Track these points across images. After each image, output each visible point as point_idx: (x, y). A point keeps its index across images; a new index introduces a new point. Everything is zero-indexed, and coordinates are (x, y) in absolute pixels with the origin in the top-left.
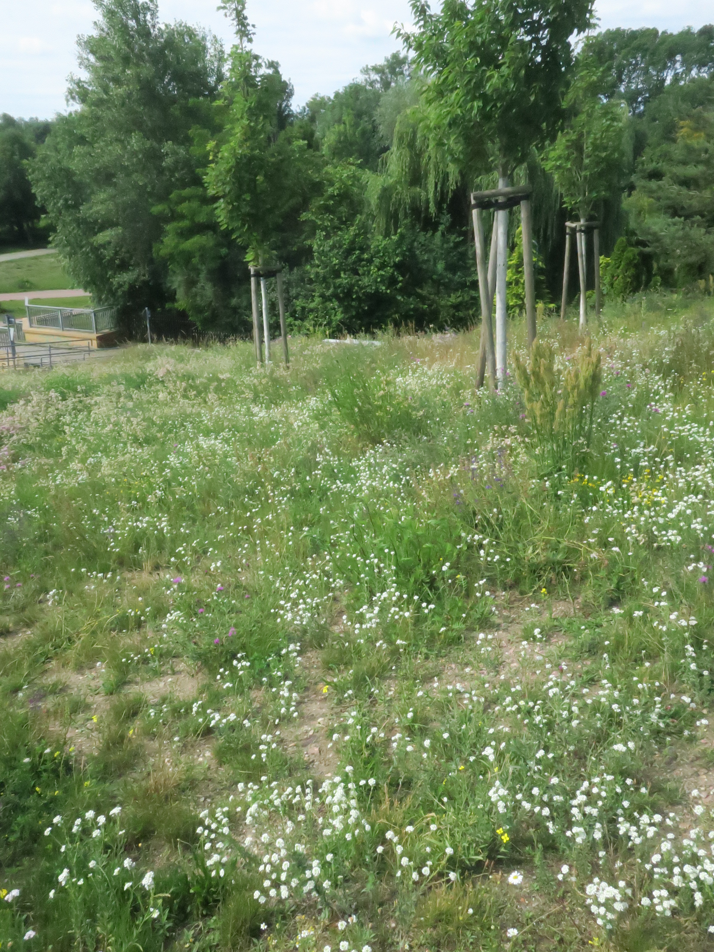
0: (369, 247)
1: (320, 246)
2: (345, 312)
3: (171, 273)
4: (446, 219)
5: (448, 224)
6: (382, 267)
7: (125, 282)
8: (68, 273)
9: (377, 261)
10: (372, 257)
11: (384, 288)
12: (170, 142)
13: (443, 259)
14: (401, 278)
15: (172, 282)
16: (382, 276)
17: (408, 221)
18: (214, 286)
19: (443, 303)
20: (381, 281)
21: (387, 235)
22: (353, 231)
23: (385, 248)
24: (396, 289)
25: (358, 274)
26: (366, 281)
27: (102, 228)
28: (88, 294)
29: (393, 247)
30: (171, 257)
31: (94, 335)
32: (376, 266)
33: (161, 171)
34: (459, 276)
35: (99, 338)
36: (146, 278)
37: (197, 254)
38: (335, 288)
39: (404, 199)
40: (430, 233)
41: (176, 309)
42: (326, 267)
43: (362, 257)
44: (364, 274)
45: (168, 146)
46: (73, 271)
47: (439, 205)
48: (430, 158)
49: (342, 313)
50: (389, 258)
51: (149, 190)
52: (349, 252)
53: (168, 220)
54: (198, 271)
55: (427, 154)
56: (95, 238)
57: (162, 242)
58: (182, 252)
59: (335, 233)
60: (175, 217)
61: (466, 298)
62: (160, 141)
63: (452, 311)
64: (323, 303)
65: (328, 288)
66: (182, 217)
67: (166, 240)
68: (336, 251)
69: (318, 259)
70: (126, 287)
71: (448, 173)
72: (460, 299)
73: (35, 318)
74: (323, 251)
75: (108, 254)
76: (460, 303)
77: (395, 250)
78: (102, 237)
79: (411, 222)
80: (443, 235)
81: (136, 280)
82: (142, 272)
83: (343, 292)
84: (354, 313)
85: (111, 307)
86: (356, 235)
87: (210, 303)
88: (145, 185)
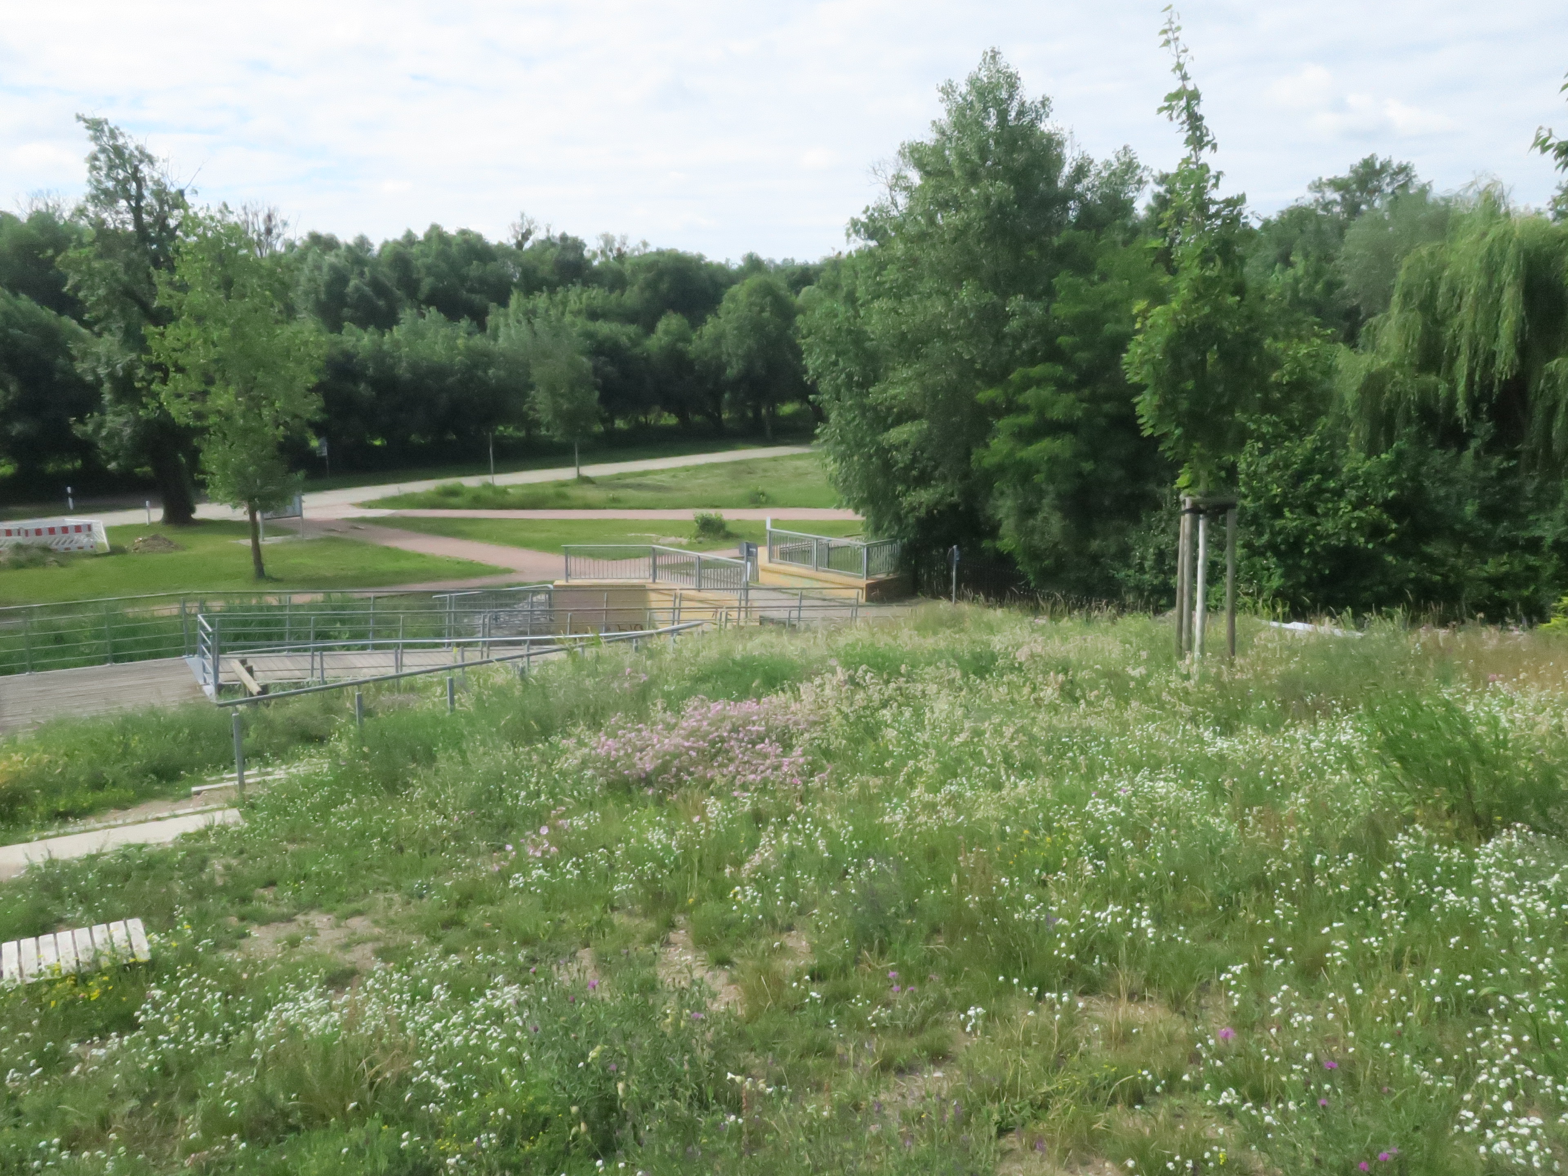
0: (1337, 471)
1: (1249, 465)
2: (1286, 575)
3: (996, 493)
4: (1485, 429)
5: (1487, 438)
6: (1360, 504)
7: (921, 504)
8: (836, 483)
9: (1352, 494)
10: (1343, 487)
11: (1362, 540)
12: (1021, 297)
13: (1475, 498)
14: (1394, 526)
15: (996, 508)
16: (1360, 519)
17: (1413, 429)
18: (1065, 518)
19: (1471, 572)
20: (1356, 528)
21: (1372, 450)
22: (1310, 442)
23: (1368, 475)
24: (1383, 543)
25: (1316, 514)
26: (1328, 526)
27: (900, 420)
28: (859, 518)
29: (1383, 472)
30: (1001, 469)
31: (863, 582)
32: (1350, 502)
33: (999, 338)
34: (1505, 528)
35: (870, 588)
36: (955, 498)
37: (1044, 467)
38: (1274, 534)
39: (1406, 394)
40: (1453, 451)
41: (996, 550)
42: (1259, 499)
43: (1325, 486)
44: (1326, 515)
45: (1016, 303)
46: (845, 481)
47: (1474, 404)
48: (1461, 326)
49: (1282, 576)
50: (1375, 490)
51: (978, 366)
52: (1300, 477)
53: (999, 413)
54: (1041, 494)
55: (1456, 322)
56: (886, 435)
57: (987, 446)
58: (1021, 462)
59: (1279, 446)
60: (1012, 408)
61: (1518, 567)
62: (1005, 295)
63: (1486, 589)
64: (1248, 558)
65: (1260, 534)
66: (1025, 409)
67: (995, 443)
68: (1277, 474)
69: (1245, 484)
70: (922, 512)
71: (1494, 354)
72: (1505, 569)
73: (777, 548)
74: (1255, 472)
75: (901, 458)
76: (1506, 575)
77: (1385, 478)
78: (896, 434)
79: (1419, 432)
80: (1477, 453)
81: (937, 503)
82: (949, 491)
83: (1285, 541)
84: (1303, 578)
85: (893, 539)
86: (1317, 450)
87: (1056, 545)
88: (972, 361)
